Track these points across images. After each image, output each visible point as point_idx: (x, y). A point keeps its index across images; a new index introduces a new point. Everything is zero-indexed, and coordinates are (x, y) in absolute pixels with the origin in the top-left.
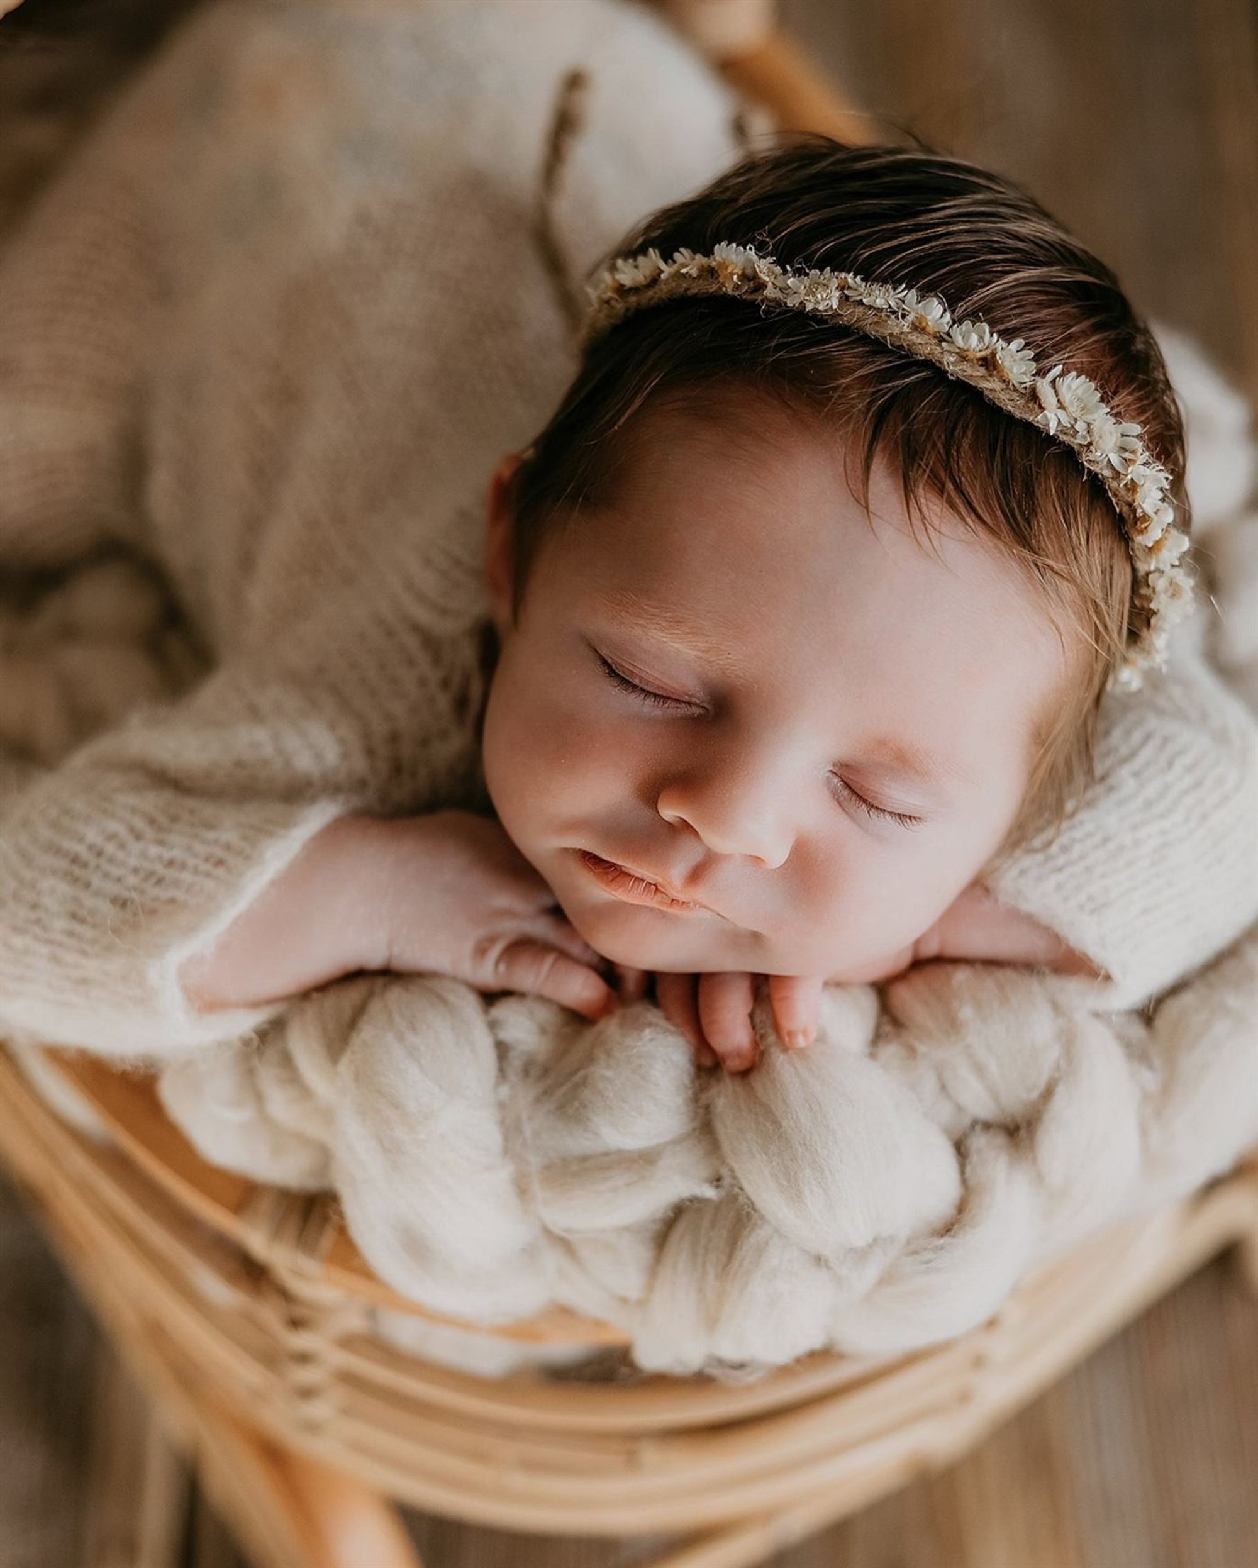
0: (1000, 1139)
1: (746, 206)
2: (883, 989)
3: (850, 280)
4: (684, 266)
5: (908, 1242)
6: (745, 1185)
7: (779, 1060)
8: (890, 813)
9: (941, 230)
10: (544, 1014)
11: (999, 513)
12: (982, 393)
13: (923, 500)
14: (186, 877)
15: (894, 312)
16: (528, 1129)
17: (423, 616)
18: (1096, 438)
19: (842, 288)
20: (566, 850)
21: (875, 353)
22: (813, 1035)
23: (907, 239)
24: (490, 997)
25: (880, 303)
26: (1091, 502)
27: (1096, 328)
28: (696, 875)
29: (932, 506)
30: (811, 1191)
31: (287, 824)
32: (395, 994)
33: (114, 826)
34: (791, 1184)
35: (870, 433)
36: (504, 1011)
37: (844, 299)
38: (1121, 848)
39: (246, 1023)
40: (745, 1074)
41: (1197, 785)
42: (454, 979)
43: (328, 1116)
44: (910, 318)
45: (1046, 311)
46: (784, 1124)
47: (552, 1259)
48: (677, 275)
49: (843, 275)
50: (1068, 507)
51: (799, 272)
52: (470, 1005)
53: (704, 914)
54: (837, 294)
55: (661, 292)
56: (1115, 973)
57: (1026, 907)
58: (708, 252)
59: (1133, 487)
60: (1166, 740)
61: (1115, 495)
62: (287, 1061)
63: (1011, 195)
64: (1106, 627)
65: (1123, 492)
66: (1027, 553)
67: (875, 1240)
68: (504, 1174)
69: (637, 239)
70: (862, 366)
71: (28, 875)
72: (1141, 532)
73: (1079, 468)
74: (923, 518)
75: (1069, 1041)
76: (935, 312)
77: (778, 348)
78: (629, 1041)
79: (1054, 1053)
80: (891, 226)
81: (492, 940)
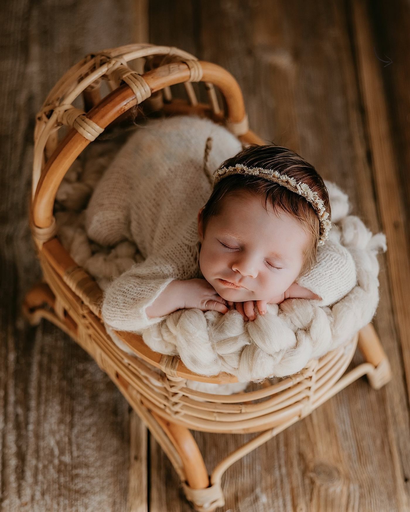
0: (304, 331)
1: (241, 158)
2: (279, 305)
3: (261, 169)
4: (230, 169)
5: (287, 351)
6: (255, 341)
7: (259, 317)
8: (276, 268)
9: (278, 159)
10: (215, 313)
11: (291, 209)
12: (287, 188)
13: (276, 208)
14: (146, 293)
15: (269, 174)
16: (213, 335)
17: (187, 242)
18: (309, 195)
19: (259, 170)
20: (216, 279)
21: (266, 182)
22: (265, 312)
23: (271, 161)
24: (204, 312)
25: (266, 172)
26: (309, 207)
27: (308, 175)
28: (240, 281)
29: (278, 209)
30: (267, 340)
31: (164, 282)
32: (186, 312)
33: (131, 285)
34: (263, 340)
35: (266, 196)
36: (207, 313)
37: (260, 172)
38: (323, 275)
39: (159, 320)
40: (253, 321)
41: (337, 263)
42: (198, 309)
43: (175, 338)
44: (272, 175)
45: (298, 173)
46: (261, 328)
47: (220, 362)
48: (230, 171)
49: (259, 168)
50: (304, 207)
51: (251, 168)
52: (201, 313)
53: (243, 289)
54: (259, 171)
55: (227, 174)
56: (323, 298)
57: (305, 286)
58: (235, 166)
59: (317, 204)
60: (331, 255)
61: (314, 206)
62: (167, 327)
63: (292, 153)
64: (314, 231)
65: (315, 205)
66: (297, 216)
67: (280, 350)
68: (209, 345)
69: (222, 166)
70: (264, 184)
71: (115, 296)
72: (319, 213)
73: (306, 201)
74: (277, 211)
75: (315, 312)
76: (277, 174)
77: (248, 182)
78: (231, 316)
79: (312, 314)
80: (268, 159)
81: (204, 301)
